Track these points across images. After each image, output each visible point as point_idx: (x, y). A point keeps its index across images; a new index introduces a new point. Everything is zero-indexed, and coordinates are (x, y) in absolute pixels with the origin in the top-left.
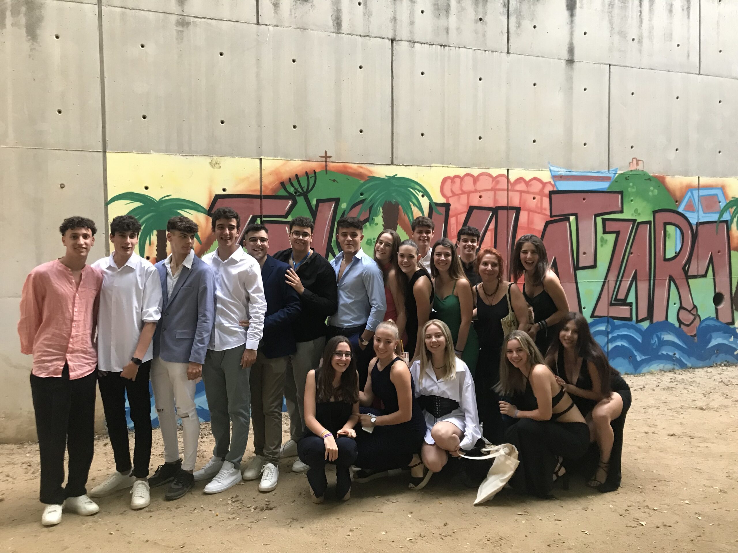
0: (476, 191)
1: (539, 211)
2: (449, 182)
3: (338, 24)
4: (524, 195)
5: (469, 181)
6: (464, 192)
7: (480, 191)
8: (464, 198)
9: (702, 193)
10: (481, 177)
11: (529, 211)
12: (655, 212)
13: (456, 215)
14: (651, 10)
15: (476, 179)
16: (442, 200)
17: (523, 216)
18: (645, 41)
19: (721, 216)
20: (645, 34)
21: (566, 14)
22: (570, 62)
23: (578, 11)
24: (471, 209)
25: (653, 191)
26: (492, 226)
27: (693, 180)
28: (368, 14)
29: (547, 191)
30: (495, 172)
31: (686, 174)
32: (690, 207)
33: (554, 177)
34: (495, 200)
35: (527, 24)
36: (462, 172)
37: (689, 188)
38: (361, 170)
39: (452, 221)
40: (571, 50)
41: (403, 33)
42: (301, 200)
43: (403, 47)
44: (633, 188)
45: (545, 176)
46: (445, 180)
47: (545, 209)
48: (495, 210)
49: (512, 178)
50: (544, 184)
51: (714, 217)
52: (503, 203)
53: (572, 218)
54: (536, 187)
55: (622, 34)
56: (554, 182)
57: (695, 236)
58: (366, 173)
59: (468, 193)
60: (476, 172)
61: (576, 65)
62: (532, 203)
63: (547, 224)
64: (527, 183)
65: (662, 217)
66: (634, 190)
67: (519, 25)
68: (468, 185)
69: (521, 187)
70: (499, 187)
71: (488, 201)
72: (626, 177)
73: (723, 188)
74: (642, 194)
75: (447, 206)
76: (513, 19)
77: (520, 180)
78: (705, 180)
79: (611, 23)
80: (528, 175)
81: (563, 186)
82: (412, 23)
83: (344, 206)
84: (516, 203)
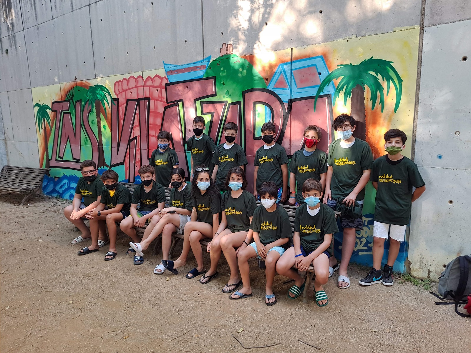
0: (129, 89)
1: (160, 99)
2: (117, 85)
4: (152, 89)
6: (124, 91)
7: (130, 89)
8: (124, 94)
9: (296, 65)
10: (130, 79)
11: (155, 100)
12: (244, 93)
13: (122, 105)
15: (128, 81)
16: (116, 96)
17: (152, 104)
19: (321, 89)
24: (128, 100)
25: (242, 72)
26: (137, 112)
27: (285, 53)
29: (163, 84)
30: (136, 75)
31: (276, 48)
32: (281, 84)
33: (167, 73)
34: (138, 94)
36: (121, 78)
37: (281, 64)
38: (87, 84)
39: (120, 108)
42: (71, 101)
43: (93, 7)
44: (224, 72)
45: (162, 73)
47: (164, 98)
48: (138, 100)
49: (145, 77)
50: (162, 79)
51: (313, 92)
52: (141, 95)
53: (180, 103)
54: (157, 82)
56: (168, 77)
57: (286, 115)
58: (88, 85)
59: (126, 91)
60: (127, 76)
62: (156, 94)
63: (166, 108)
64: (152, 80)
65: (250, 98)
66: (225, 74)
68: (125, 85)
69: (149, 83)
70: (139, 85)
71: (135, 95)
72: (218, 63)
73: (323, 56)
74: (233, 77)
75: (117, 99)
77: (149, 77)
78: (299, 51)
80: (153, 74)
81: (172, 78)
83: (83, 103)
84: (148, 95)
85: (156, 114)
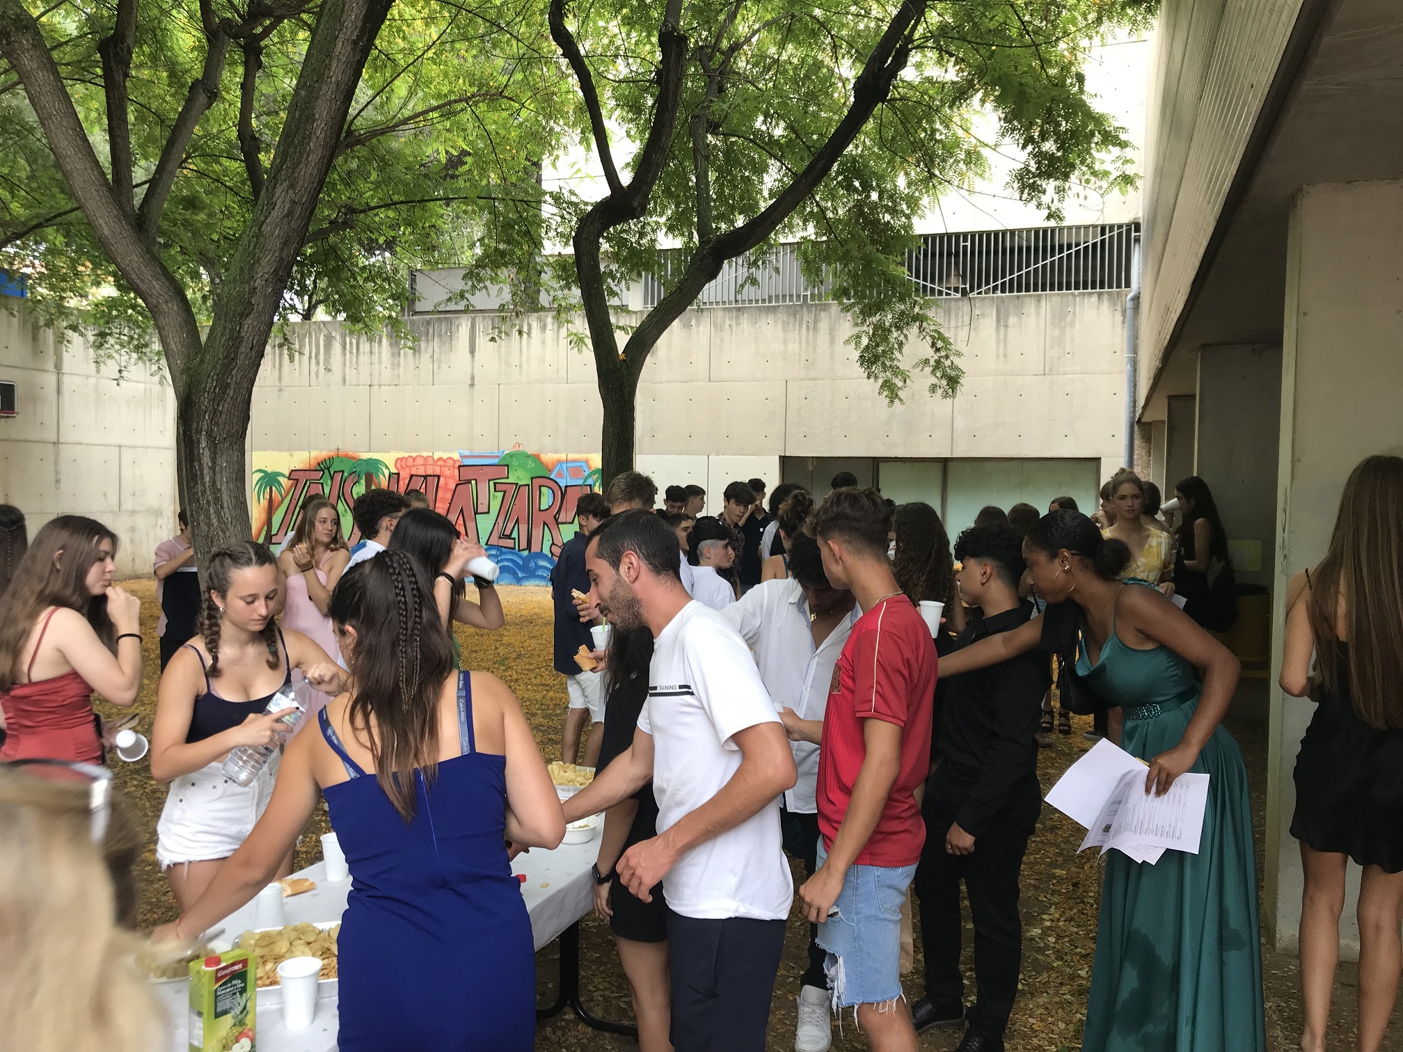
0: (415, 466)
1: (452, 477)
2: (399, 461)
3: (344, 381)
4: (443, 468)
5: (410, 461)
6: (407, 467)
8: (408, 470)
9: (569, 465)
10: (417, 458)
11: (446, 477)
12: (532, 479)
13: (403, 480)
14: (528, 345)
15: (414, 459)
16: (396, 471)
17: (442, 480)
18: (525, 365)
19: (585, 481)
20: (524, 361)
21: (469, 356)
22: (472, 385)
23: (477, 353)
24: (412, 476)
25: (531, 464)
26: (424, 486)
27: (563, 456)
28: (358, 373)
29: (457, 465)
30: (425, 454)
31: (556, 452)
32: (560, 475)
33: (461, 457)
34: (425, 471)
35: (444, 366)
36: (406, 455)
37: (559, 462)
38: (355, 456)
39: (401, 483)
40: (473, 378)
41: (376, 382)
42: (326, 471)
43: (375, 388)
44: (516, 462)
45: (456, 456)
46: (397, 460)
47: (456, 477)
48: (425, 477)
49: (436, 458)
50: (455, 461)
51: (580, 482)
52: (430, 472)
53: (473, 482)
54: (450, 463)
55: (508, 364)
56: (462, 460)
57: (563, 496)
58: (357, 457)
59: (410, 467)
60: (414, 455)
61: (476, 387)
62: (447, 472)
63: (457, 485)
64: (445, 461)
65: (537, 482)
66: (516, 464)
67: (439, 367)
68: (410, 462)
69: (441, 463)
70: (428, 463)
71: (421, 472)
72: (511, 455)
73: (587, 462)
74: (523, 466)
75: (398, 474)
76: (436, 365)
77: (440, 459)
78: (571, 456)
79: (500, 358)
80: (445, 456)
81: (467, 462)
82: (380, 375)
83: (346, 474)
84: (438, 473)
85: (446, 489)
